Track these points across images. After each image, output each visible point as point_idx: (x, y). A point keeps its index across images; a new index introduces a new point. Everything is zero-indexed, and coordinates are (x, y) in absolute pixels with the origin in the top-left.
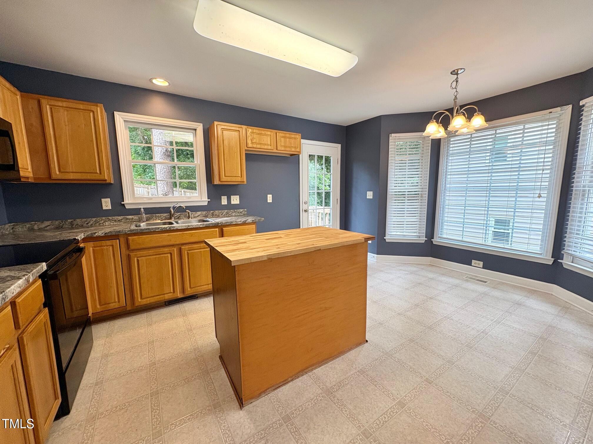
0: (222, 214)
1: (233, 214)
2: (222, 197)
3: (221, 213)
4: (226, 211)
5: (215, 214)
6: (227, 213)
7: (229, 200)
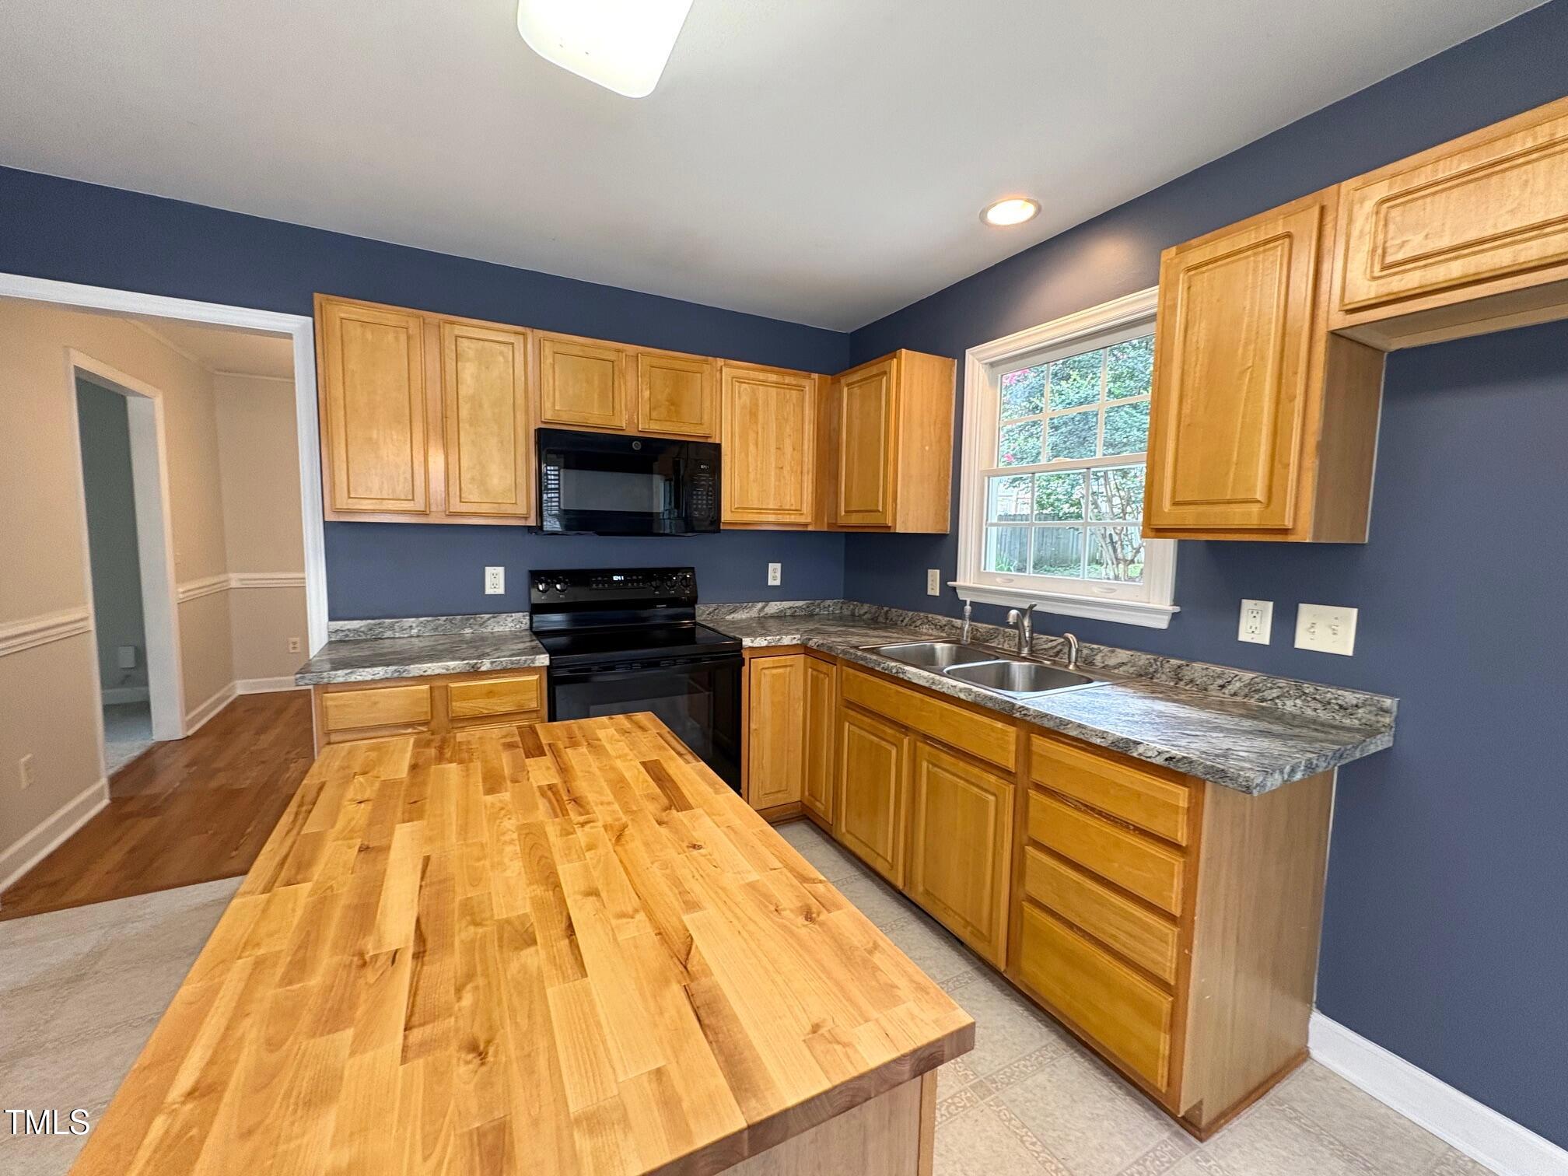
0: (1222, 687)
1: (1290, 703)
2: (1247, 604)
3: (1220, 682)
4: (1248, 676)
5: (1187, 673)
6: (1252, 689)
7: (1285, 622)
